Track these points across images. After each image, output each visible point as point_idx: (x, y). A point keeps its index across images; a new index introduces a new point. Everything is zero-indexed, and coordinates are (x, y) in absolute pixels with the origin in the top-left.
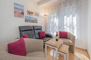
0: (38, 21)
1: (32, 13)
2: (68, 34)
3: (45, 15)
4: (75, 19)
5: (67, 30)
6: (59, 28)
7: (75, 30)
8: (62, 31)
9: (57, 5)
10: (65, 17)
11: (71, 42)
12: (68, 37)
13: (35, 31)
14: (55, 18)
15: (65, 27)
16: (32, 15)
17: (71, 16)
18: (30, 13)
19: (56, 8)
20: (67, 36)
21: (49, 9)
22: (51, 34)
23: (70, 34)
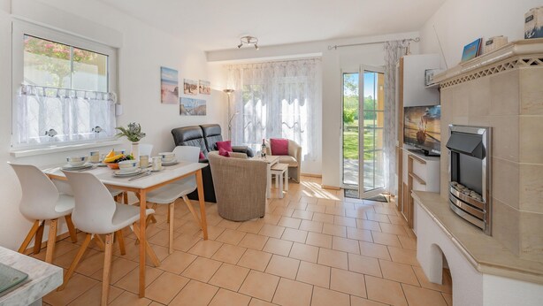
0: (208, 110)
1: (195, 87)
2: (290, 145)
3: (228, 91)
4: (305, 110)
5: (288, 134)
6: (270, 129)
7: (305, 136)
8: (276, 137)
9: (264, 65)
10: (284, 102)
11: (295, 160)
12: (290, 152)
13: (208, 138)
14: (259, 102)
15: (284, 126)
16: (194, 91)
17: (296, 101)
18: (190, 87)
19: (263, 75)
20: (287, 148)
21: (238, 70)
22: (250, 146)
23: (293, 143)
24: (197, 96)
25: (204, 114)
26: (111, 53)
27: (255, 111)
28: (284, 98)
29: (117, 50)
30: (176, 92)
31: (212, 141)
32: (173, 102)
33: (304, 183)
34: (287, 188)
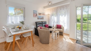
1: (41, 14)
3: (48, 14)
12: (61, 28)
15: (61, 22)
24: (42, 16)
25: (43, 19)
26: (24, 9)
27: (54, 18)
28: (60, 15)
29: (25, 8)
30: (37, 15)
31: (44, 24)
32: (36, 17)
33: (65, 36)
34: (59, 37)
